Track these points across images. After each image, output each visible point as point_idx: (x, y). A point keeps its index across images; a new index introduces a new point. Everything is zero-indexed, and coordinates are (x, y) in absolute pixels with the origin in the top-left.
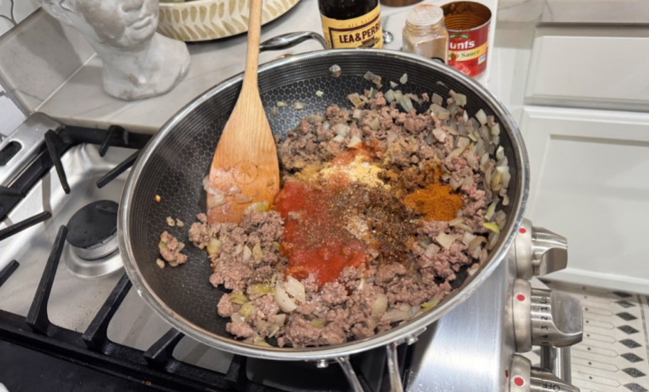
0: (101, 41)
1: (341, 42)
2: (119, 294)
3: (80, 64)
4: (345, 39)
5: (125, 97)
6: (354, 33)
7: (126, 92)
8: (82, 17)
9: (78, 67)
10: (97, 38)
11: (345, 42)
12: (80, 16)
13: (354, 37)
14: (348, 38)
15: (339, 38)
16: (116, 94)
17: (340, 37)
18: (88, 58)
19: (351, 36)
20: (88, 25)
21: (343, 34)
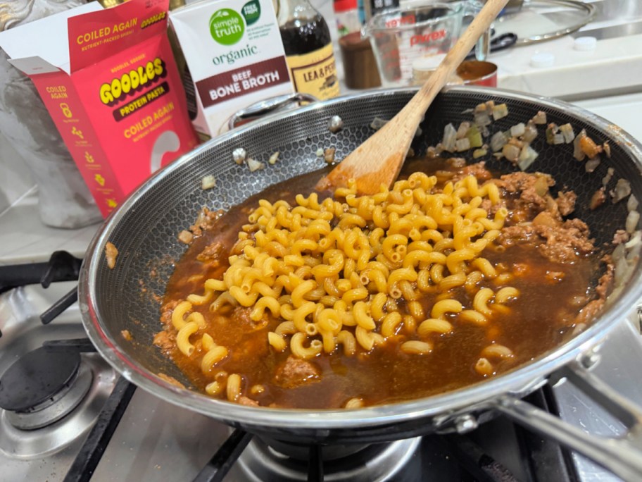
0: (38, 146)
1: (306, 81)
2: (92, 451)
3: (7, 205)
4: (310, 77)
5: (70, 225)
6: (317, 68)
7: (70, 218)
8: (13, 114)
9: (5, 208)
10: (33, 143)
11: (310, 79)
12: (10, 113)
13: (318, 73)
14: (313, 75)
15: (303, 77)
16: (58, 223)
17: (305, 75)
18: (17, 198)
19: (315, 73)
20: (21, 125)
21: (306, 71)
